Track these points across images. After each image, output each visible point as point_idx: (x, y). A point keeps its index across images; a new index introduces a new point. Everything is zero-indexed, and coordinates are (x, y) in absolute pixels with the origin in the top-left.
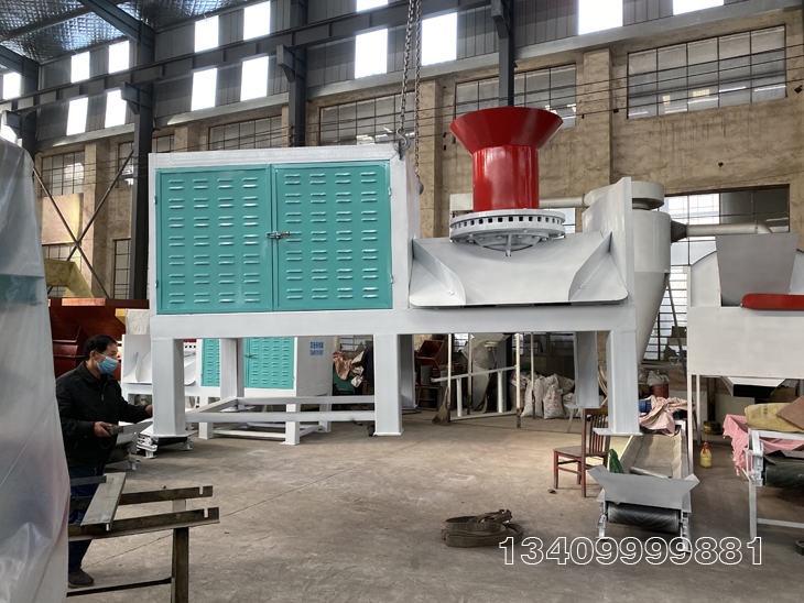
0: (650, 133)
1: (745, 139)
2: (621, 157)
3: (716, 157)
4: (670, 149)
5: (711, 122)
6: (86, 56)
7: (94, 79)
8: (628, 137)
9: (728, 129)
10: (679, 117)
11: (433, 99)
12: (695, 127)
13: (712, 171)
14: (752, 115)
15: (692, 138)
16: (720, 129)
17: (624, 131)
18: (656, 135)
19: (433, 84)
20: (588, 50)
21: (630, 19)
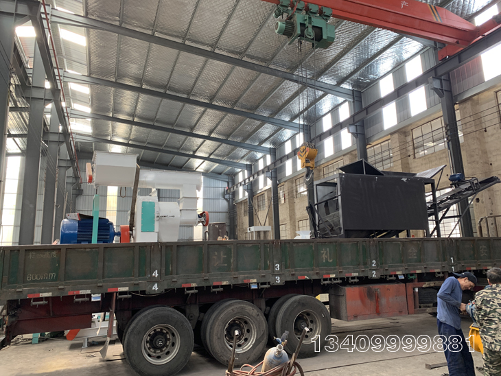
0: (422, 164)
6: (262, 159)
7: (265, 168)
8: (415, 167)
12: (437, 159)
13: (445, 179)
15: (437, 164)
16: (445, 159)
17: (413, 164)
20: (391, 134)
21: (400, 120)
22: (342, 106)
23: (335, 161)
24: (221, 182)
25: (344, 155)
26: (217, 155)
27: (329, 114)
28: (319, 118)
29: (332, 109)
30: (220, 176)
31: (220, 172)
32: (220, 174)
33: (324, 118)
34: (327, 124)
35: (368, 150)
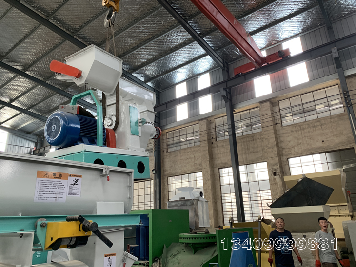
0: (292, 131)
1: (331, 130)
2: (281, 142)
3: (320, 139)
4: (301, 137)
5: (315, 125)
8: (283, 134)
9: (323, 127)
10: (302, 124)
11: (206, 126)
12: (310, 127)
13: (320, 144)
14: (332, 120)
15: (309, 132)
16: (320, 127)
17: (281, 132)
18: (295, 132)
19: (205, 121)
20: (261, 102)
21: (275, 90)
22: (202, 76)
23: (188, 125)
24: (28, 142)
25: (200, 120)
26: (38, 110)
27: (185, 83)
28: (172, 86)
29: (188, 79)
30: (29, 135)
31: (30, 131)
32: (29, 133)
33: (177, 87)
34: (181, 91)
35: (234, 115)
